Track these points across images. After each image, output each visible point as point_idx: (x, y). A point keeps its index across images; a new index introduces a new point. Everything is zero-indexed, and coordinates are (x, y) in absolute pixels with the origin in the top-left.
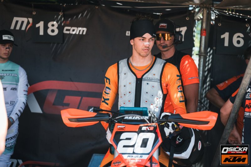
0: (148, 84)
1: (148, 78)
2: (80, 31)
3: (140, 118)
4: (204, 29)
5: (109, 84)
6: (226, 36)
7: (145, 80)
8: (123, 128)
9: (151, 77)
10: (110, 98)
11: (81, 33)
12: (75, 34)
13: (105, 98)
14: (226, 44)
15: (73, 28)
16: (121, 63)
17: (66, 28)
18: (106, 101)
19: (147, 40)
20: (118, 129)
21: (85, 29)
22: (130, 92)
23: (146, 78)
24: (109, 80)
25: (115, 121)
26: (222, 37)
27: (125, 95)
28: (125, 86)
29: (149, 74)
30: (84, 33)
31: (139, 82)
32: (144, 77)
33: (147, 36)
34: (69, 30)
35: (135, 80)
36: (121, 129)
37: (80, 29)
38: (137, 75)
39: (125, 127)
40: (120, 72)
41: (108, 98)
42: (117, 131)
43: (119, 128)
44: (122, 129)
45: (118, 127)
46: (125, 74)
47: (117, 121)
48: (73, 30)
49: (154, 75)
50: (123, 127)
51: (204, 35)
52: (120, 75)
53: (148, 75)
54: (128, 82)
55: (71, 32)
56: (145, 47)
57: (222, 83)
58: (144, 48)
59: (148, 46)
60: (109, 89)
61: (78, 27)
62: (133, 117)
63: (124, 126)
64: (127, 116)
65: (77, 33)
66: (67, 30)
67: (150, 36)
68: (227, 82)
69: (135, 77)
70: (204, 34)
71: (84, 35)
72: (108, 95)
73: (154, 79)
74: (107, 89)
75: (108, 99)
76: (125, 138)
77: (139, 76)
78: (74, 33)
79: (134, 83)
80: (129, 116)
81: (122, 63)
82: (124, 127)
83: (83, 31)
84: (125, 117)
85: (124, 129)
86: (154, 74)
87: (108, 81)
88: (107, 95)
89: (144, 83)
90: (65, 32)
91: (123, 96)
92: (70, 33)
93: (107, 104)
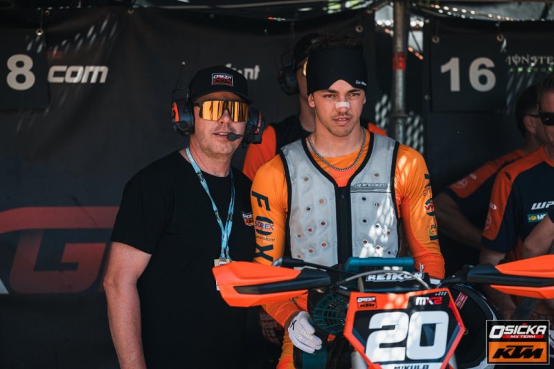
0: (364, 199)
1: (364, 185)
2: (91, 74)
3: (402, 278)
4: (401, 53)
5: (268, 208)
6: (453, 66)
7: (357, 190)
8: (373, 303)
9: (370, 182)
10: (273, 243)
11: (93, 80)
12: (79, 83)
13: (262, 246)
14: (455, 86)
15: (73, 69)
16: (288, 151)
17: (54, 69)
18: (266, 252)
19: (342, 97)
20: (360, 305)
21: (104, 69)
22: (323, 224)
23: (360, 186)
24: (266, 199)
25: (341, 287)
26: (444, 69)
27: (310, 230)
28: (309, 209)
29: (364, 174)
30: (103, 80)
31: (343, 197)
32: (353, 184)
33: (341, 86)
34: (62, 74)
35: (334, 191)
36: (367, 304)
37: (91, 68)
38: (335, 179)
39: (375, 301)
40: (291, 175)
41: (269, 243)
42: (357, 310)
43: (363, 302)
44: (370, 305)
45: (359, 301)
46: (306, 179)
47: (346, 288)
48: (74, 74)
49: (377, 175)
50: (370, 299)
51: (400, 68)
52: (292, 182)
53: (363, 177)
54: (316, 199)
55: (69, 79)
56: (337, 113)
57: (463, 180)
58: (336, 116)
59: (343, 110)
60: (270, 221)
61: (84, 64)
62: (386, 277)
63: (374, 299)
64: (372, 274)
65: (84, 80)
66: (57, 74)
67: (349, 87)
68: (474, 177)
69: (332, 185)
70: (401, 64)
71: (102, 84)
72: (269, 237)
73: (377, 185)
74: (264, 223)
75: (271, 247)
76: (381, 327)
77: (342, 183)
78: (76, 80)
79: (331, 199)
80: (376, 275)
81: (291, 152)
82: (373, 301)
83: (100, 74)
84: (368, 276)
85: (373, 305)
86: (375, 173)
87: (263, 202)
88: (265, 237)
89: (355, 198)
90: (52, 79)
91: (306, 233)
92: (64, 82)
93: (270, 259)
